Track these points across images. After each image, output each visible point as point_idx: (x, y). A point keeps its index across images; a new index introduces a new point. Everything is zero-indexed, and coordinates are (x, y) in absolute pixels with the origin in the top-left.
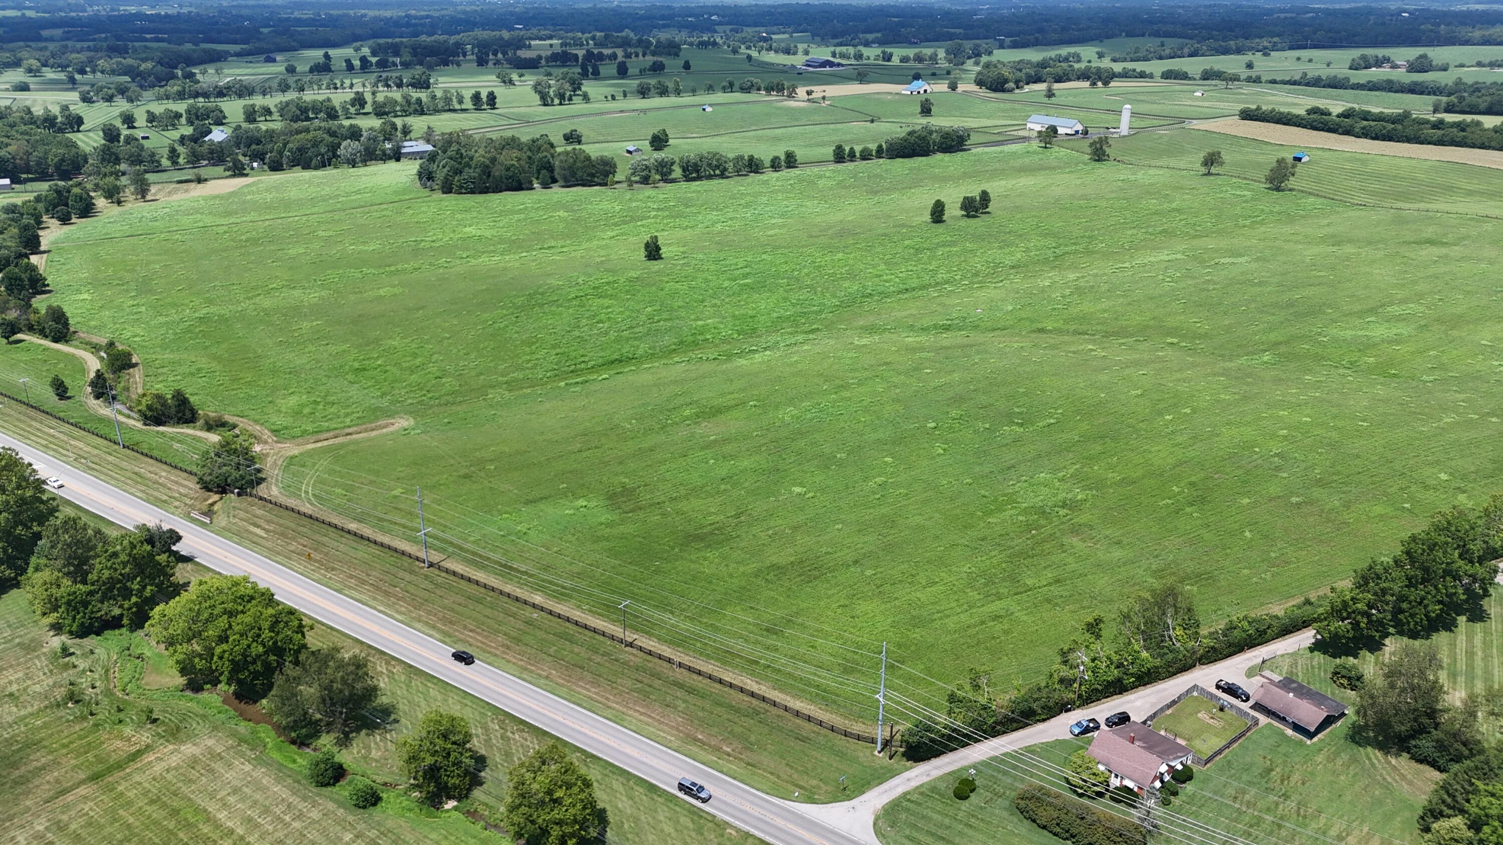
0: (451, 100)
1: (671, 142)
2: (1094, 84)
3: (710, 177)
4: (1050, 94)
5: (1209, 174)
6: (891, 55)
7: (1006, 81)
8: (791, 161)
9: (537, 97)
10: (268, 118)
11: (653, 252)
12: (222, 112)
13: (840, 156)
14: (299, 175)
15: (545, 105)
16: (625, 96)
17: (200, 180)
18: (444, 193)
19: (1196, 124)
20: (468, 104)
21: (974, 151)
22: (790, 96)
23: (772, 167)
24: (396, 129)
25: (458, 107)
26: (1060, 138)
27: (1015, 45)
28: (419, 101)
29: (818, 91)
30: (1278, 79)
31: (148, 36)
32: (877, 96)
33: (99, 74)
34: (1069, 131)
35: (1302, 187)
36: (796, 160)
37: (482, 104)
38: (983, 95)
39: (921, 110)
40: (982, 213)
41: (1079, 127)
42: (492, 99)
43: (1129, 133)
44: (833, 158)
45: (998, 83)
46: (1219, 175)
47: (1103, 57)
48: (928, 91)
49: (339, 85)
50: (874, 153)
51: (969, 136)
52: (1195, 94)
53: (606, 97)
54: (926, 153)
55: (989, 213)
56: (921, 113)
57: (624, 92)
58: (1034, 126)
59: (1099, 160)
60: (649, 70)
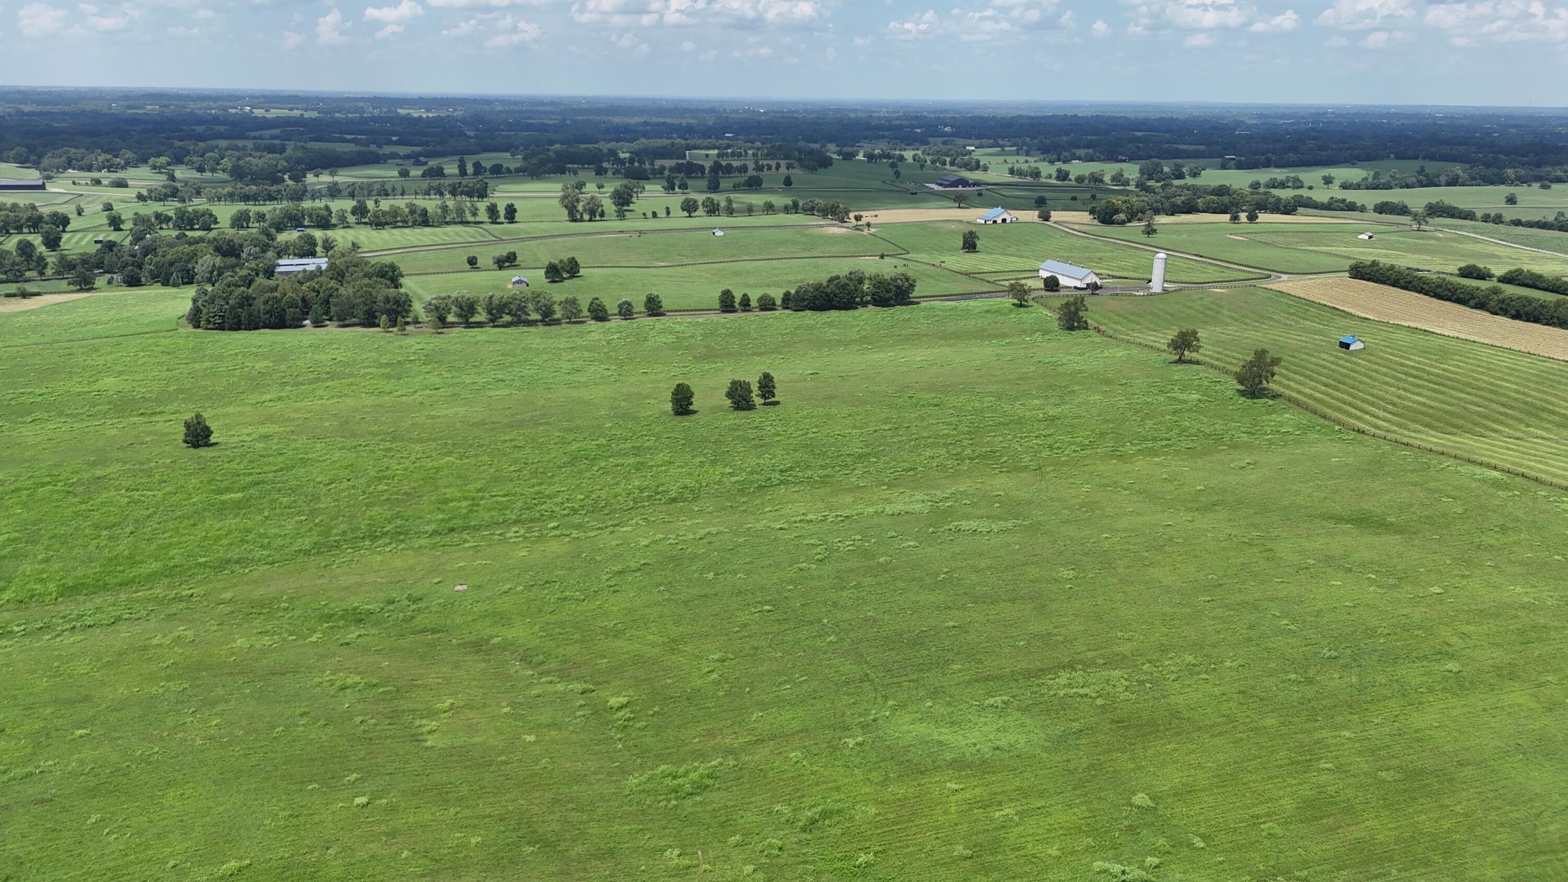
0: (464, 211)
1: (582, 272)
4: (1150, 231)
5: (1180, 361)
6: (1067, 174)
7: (1117, 211)
8: (654, 308)
9: (566, 212)
13: (727, 304)
15: (575, 221)
16: (668, 213)
17: (25, 295)
19: (1286, 284)
20: (483, 217)
21: (923, 305)
22: (843, 221)
23: (620, 313)
24: (315, 245)
25: (471, 219)
26: (1062, 293)
27: (1240, 166)
28: (424, 212)
29: (868, 216)
30: (1524, 220)
31: (348, 137)
32: (940, 225)
34: (1078, 284)
35: (1299, 392)
36: (661, 307)
37: (498, 217)
38: (1076, 227)
39: (964, 245)
40: (765, 404)
41: (1092, 279)
42: (511, 212)
43: (1165, 290)
44: (717, 306)
45: (1106, 214)
46: (1198, 363)
47: (1331, 182)
48: (1008, 221)
49: (390, 191)
50: (779, 302)
51: (912, 286)
52: (1360, 237)
53: (644, 214)
54: (849, 305)
55: (776, 403)
56: (963, 248)
57: (668, 208)
58: (1044, 274)
59: (1072, 328)
60: (744, 185)
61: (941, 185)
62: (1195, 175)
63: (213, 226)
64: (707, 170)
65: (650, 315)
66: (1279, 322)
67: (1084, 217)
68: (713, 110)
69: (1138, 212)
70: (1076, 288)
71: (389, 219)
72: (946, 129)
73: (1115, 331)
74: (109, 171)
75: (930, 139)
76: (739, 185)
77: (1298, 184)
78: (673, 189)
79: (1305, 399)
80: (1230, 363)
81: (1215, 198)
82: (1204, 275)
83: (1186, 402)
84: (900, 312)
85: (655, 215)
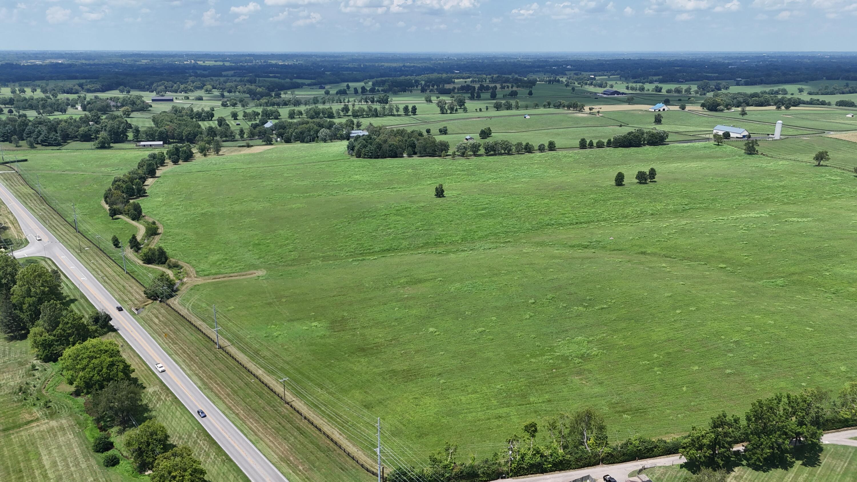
0: (393, 109)
2: (779, 108)
3: (501, 154)
5: (819, 165)
6: (661, 88)
7: (719, 105)
8: (552, 147)
9: (439, 109)
10: (301, 116)
11: (440, 193)
12: (278, 112)
13: (583, 145)
14: (298, 145)
15: (442, 113)
16: (487, 109)
17: (249, 146)
18: (357, 157)
19: (833, 135)
20: (402, 112)
21: (671, 145)
22: (580, 111)
23: (539, 149)
24: (353, 124)
25: (396, 113)
27: (747, 84)
28: (376, 109)
29: (597, 108)
31: (271, 75)
32: (632, 112)
33: (237, 93)
36: (555, 146)
37: (408, 112)
38: (701, 112)
39: (655, 120)
40: (650, 182)
41: (746, 133)
42: (414, 110)
43: (781, 138)
44: (579, 146)
45: (713, 106)
46: (826, 166)
47: (803, 91)
48: (666, 110)
49: (342, 101)
50: (605, 144)
51: (667, 136)
52: (847, 116)
53: (476, 110)
54: (638, 145)
55: (655, 182)
56: (654, 122)
57: (487, 107)
59: (753, 154)
60: (508, 95)
61: (605, 94)
62: (727, 88)
64: (476, 88)
67: (697, 107)
69: (728, 105)
70: (740, 137)
71: (359, 113)
72: (568, 67)
73: (771, 155)
76: (506, 95)
77: (785, 92)
78: (474, 98)
81: (757, 99)
83: (836, 180)
85: (480, 110)
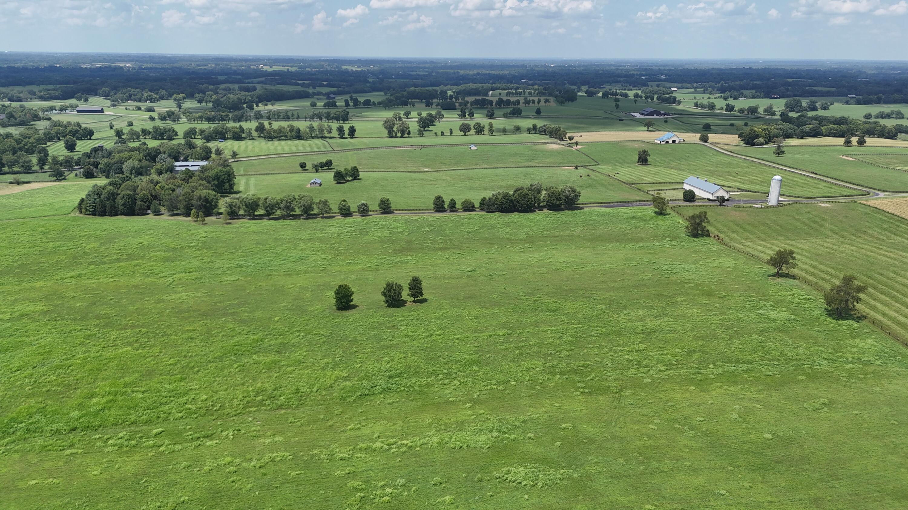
0: (323, 130)
1: (362, 175)
5: (778, 275)
7: (757, 136)
8: (386, 208)
9: (386, 131)
13: (439, 206)
16: (451, 133)
17: (18, 183)
19: (882, 201)
20: (335, 134)
22: (561, 140)
23: (359, 211)
25: (327, 135)
26: (697, 203)
27: (859, 102)
28: (299, 131)
29: (578, 136)
32: (627, 144)
34: (711, 197)
35: (884, 314)
36: (391, 207)
37: (344, 134)
38: (726, 147)
39: (639, 159)
40: (412, 302)
41: (722, 193)
42: (352, 131)
43: (780, 203)
44: (432, 207)
45: (750, 138)
46: (793, 277)
48: (677, 142)
50: (477, 205)
51: (577, 196)
53: (436, 133)
54: (528, 209)
56: (638, 162)
57: (451, 130)
58: (687, 187)
59: (696, 236)
60: (510, 114)
61: (642, 114)
62: (825, 108)
63: (174, 137)
64: (494, 103)
65: (382, 213)
66: (872, 236)
67: (733, 139)
68: (523, 66)
69: (774, 136)
70: (708, 199)
71: (276, 135)
72: (662, 77)
73: (731, 239)
74: (151, 102)
75: (649, 83)
76: (507, 114)
77: (900, 115)
78: (465, 116)
79: (889, 323)
80: (823, 279)
81: (835, 126)
82: (815, 191)
83: (774, 320)
84: (565, 216)
85: (442, 134)
